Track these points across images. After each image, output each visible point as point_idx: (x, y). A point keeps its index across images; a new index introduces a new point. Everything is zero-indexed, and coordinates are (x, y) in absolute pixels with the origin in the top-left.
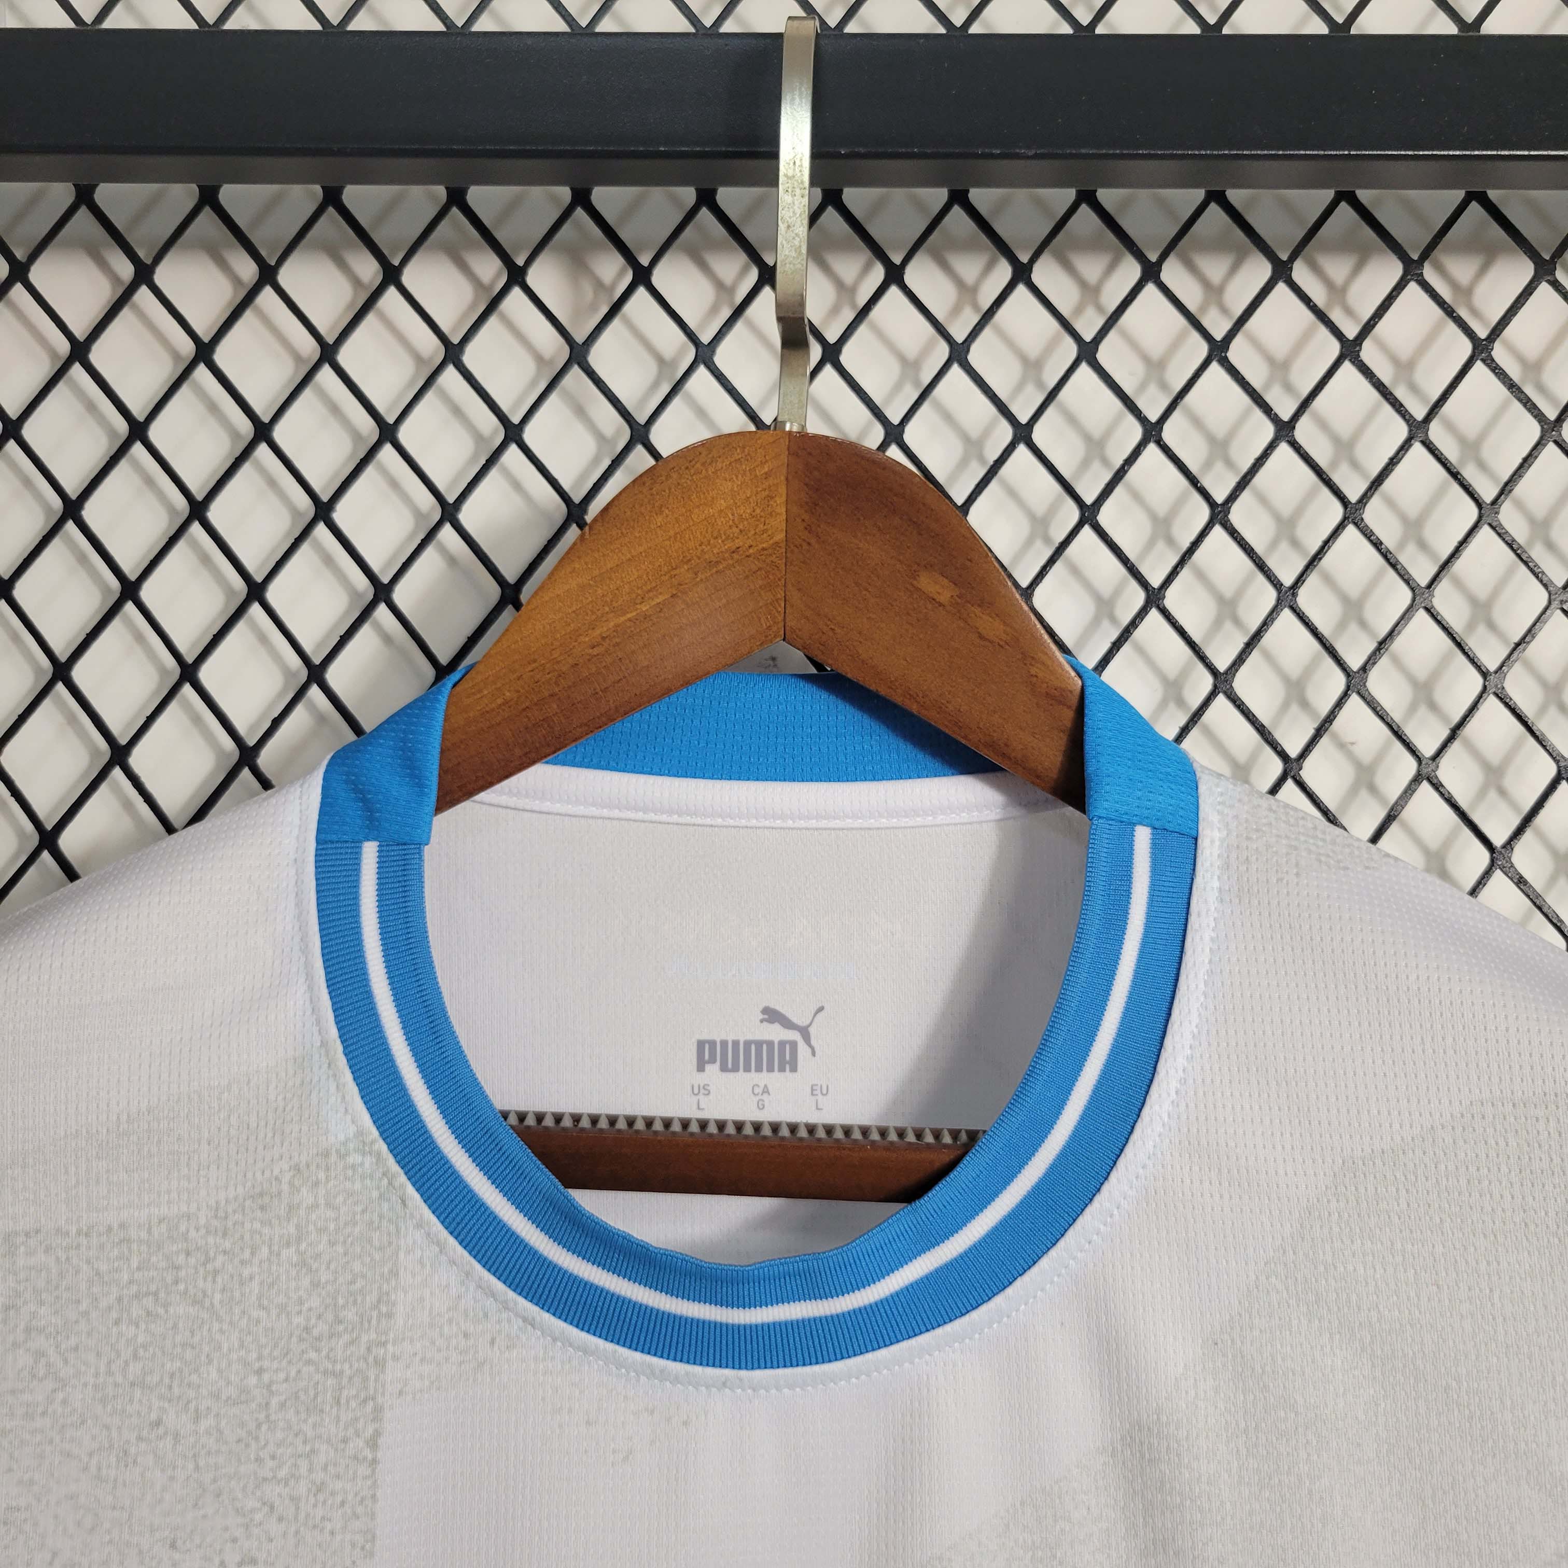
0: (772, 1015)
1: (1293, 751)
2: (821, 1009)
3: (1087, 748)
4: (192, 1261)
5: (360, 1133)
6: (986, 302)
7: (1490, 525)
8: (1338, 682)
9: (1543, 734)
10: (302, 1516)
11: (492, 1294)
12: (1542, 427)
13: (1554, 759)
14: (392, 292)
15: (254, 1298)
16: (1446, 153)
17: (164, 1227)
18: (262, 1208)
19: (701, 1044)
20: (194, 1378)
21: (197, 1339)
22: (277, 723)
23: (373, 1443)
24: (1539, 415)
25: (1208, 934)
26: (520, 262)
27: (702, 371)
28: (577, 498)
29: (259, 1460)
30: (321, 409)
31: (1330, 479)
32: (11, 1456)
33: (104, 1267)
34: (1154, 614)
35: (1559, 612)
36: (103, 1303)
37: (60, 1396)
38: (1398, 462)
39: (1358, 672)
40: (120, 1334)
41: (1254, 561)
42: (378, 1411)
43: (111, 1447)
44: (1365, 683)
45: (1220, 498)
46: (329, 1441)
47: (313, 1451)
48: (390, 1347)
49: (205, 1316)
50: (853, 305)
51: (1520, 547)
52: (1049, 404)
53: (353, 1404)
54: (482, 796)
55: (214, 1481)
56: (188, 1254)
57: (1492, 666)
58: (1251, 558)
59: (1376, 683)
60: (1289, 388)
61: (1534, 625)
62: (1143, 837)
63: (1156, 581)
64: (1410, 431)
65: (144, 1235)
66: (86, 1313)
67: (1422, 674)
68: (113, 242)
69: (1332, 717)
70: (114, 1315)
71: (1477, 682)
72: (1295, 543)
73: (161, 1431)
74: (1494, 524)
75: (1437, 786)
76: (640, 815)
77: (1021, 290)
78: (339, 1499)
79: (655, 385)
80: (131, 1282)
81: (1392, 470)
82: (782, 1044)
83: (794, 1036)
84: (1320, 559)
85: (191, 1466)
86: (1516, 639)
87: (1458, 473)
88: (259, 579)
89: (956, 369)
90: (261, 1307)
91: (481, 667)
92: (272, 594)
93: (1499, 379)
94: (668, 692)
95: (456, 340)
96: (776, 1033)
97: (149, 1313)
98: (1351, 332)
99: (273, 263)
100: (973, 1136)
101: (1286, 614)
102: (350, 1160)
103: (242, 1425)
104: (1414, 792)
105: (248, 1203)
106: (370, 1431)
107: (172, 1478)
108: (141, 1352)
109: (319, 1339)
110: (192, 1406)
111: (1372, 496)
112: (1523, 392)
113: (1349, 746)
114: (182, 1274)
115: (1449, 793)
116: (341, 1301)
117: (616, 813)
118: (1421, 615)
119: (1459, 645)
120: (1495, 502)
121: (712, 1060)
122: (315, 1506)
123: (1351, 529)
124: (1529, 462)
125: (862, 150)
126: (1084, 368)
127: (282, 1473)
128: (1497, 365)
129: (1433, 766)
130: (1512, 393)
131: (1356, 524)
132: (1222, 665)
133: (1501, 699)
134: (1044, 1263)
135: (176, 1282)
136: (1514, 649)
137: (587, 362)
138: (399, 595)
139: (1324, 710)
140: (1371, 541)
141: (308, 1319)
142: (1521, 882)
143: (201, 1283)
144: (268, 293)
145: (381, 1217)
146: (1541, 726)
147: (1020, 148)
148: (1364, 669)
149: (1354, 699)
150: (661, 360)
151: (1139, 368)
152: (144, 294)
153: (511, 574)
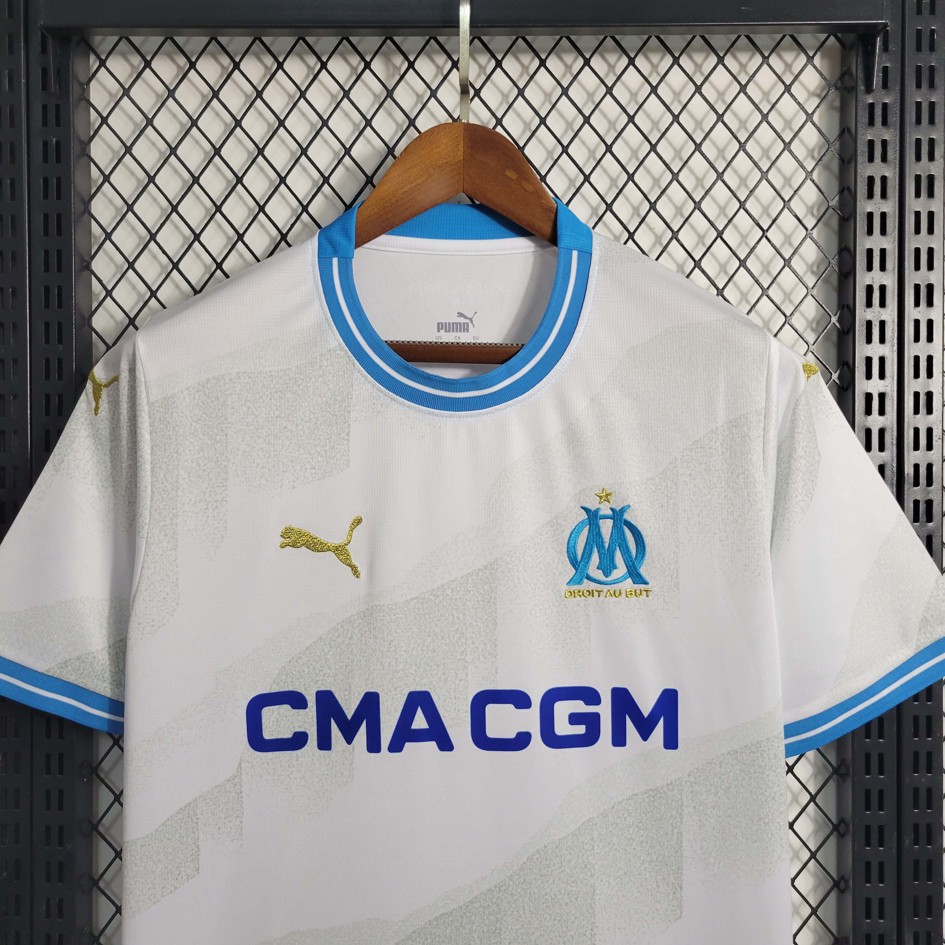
0: (460, 315)
2: (476, 313)
3: (558, 226)
4: (291, 382)
5: (340, 345)
10: (328, 456)
11: (382, 391)
14: (324, 72)
15: (311, 393)
17: (282, 372)
18: (312, 366)
19: (438, 324)
20: (295, 415)
21: (295, 404)
22: (292, 225)
23: (348, 434)
25: (594, 283)
26: (368, 60)
27: (433, 100)
28: (391, 146)
29: (315, 440)
32: (243, 437)
33: (265, 383)
36: (266, 393)
37: (255, 420)
40: (272, 403)
42: (349, 426)
43: (272, 434)
45: (609, 143)
46: (335, 435)
47: (330, 437)
48: (352, 407)
49: (297, 397)
50: (485, 74)
52: (552, 110)
53: (341, 424)
54: (365, 245)
55: (303, 444)
56: (290, 380)
58: (620, 164)
62: (575, 254)
65: (276, 374)
66: (261, 397)
68: (224, 54)
70: (269, 397)
73: (287, 430)
76: (417, 251)
78: (338, 451)
79: (416, 104)
80: (274, 388)
82: (464, 323)
83: (468, 321)
85: (296, 439)
88: (283, 175)
90: (314, 395)
91: (367, 202)
92: (288, 181)
94: (426, 210)
95: (347, 89)
96: (462, 320)
97: (280, 397)
99: (281, 61)
100: (523, 345)
102: (337, 352)
103: (310, 428)
105: (307, 365)
106: (347, 432)
107: (291, 443)
108: (279, 408)
109: (331, 405)
110: (295, 423)
114: (289, 385)
116: (336, 394)
117: (409, 251)
121: (442, 329)
122: (331, 453)
125: (486, 25)
127: (322, 444)
134: (544, 380)
135: (287, 388)
137: (393, 97)
138: (332, 180)
141: (327, 399)
143: (295, 388)
144: (280, 72)
145: (347, 369)
150: (418, 96)
153: (369, 173)
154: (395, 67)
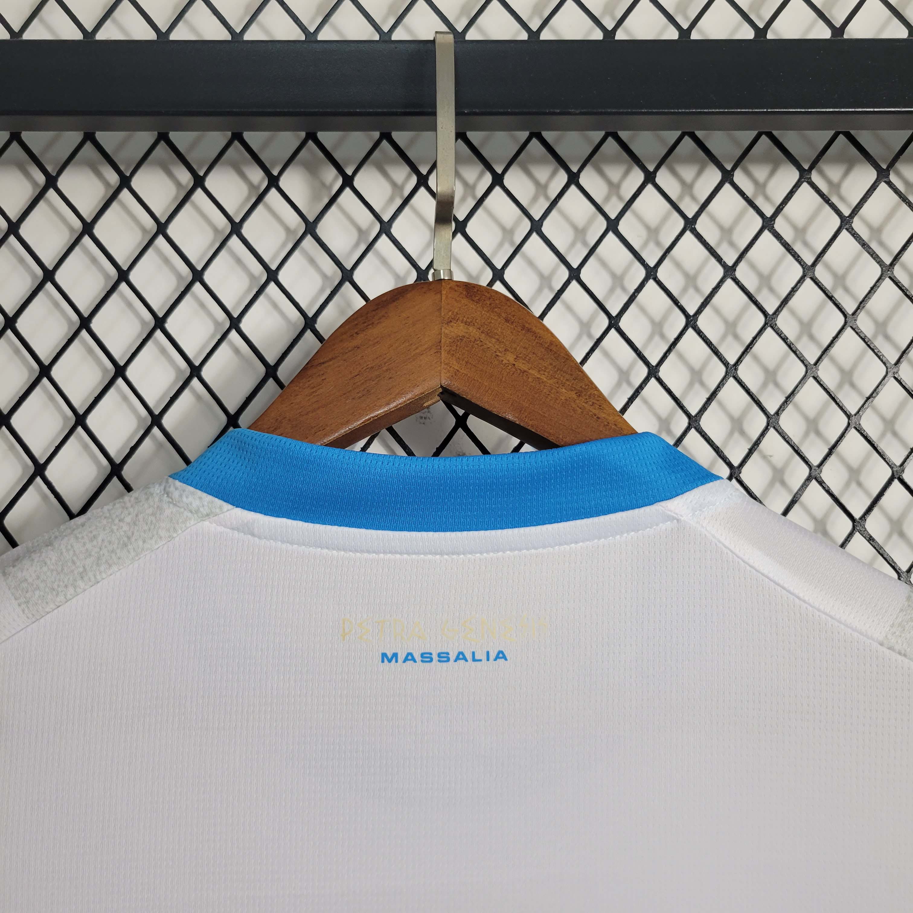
1: (736, 463)
6: (553, 195)
7: (851, 327)
8: (762, 421)
9: (883, 452)
12: (882, 269)
13: (890, 466)
14: (199, 191)
16: (824, 110)
22: (133, 449)
24: (880, 262)
26: (275, 173)
27: (384, 238)
28: (310, 314)
30: (158, 261)
31: (757, 300)
34: (653, 381)
35: (892, 378)
38: (797, 290)
39: (774, 415)
41: (712, 350)
44: (778, 422)
45: (691, 312)
50: (474, 197)
51: (869, 340)
52: (590, 256)
57: (853, 411)
58: (710, 348)
59: (785, 422)
60: (732, 244)
61: (878, 387)
63: (654, 362)
64: (804, 271)
67: (811, 414)
68: (33, 163)
69: (759, 442)
71: (844, 420)
72: (736, 337)
74: (854, 327)
75: (821, 483)
77: (573, 188)
79: (357, 245)
81: (793, 295)
84: (751, 348)
86: (868, 395)
87: (833, 296)
88: (122, 363)
89: (534, 236)
92: (130, 373)
93: (856, 240)
95: (237, 220)
98: (769, 212)
99: (128, 175)
101: (731, 381)
104: (807, 486)
111: (781, 310)
112: (871, 248)
113: (769, 457)
115: (828, 487)
118: (811, 381)
119: (833, 399)
120: (854, 314)
123: (769, 330)
124: (874, 290)
125: (477, 111)
126: (611, 235)
128: (855, 232)
129: (818, 471)
130: (864, 248)
131: (772, 327)
132: (693, 412)
133: (858, 431)
136: (866, 401)
137: (316, 233)
138: (205, 373)
139: (755, 437)
140: (781, 337)
142: (870, 539)
144: (125, 192)
146: (882, 446)
147: (572, 109)
148: (777, 413)
149: (772, 431)
150: (360, 231)
151: (644, 233)
152: (51, 194)
153: (271, 360)
154: (323, 184)
